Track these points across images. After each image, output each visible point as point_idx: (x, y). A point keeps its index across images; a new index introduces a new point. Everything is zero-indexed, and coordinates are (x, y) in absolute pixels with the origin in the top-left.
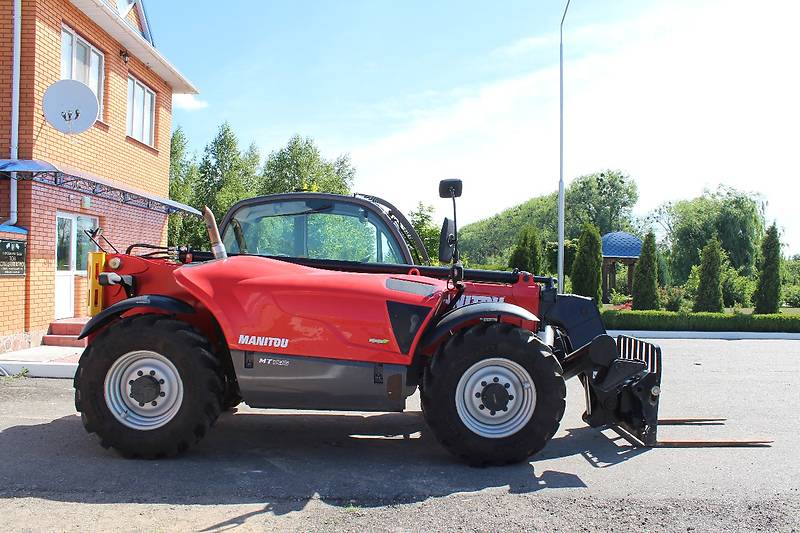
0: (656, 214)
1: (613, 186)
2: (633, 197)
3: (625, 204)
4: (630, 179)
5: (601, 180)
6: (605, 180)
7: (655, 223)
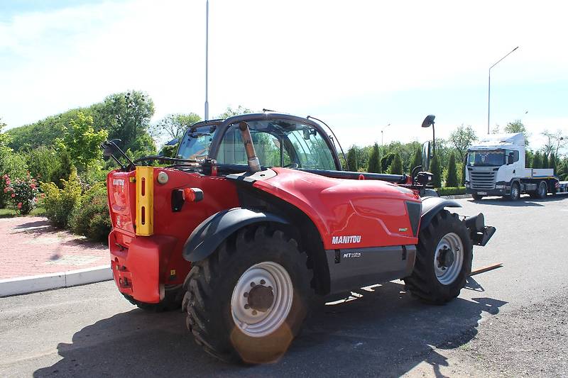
0: (163, 123)
1: (136, 103)
2: (151, 110)
3: (145, 116)
4: (149, 98)
5: (128, 98)
6: (131, 98)
7: (162, 130)
